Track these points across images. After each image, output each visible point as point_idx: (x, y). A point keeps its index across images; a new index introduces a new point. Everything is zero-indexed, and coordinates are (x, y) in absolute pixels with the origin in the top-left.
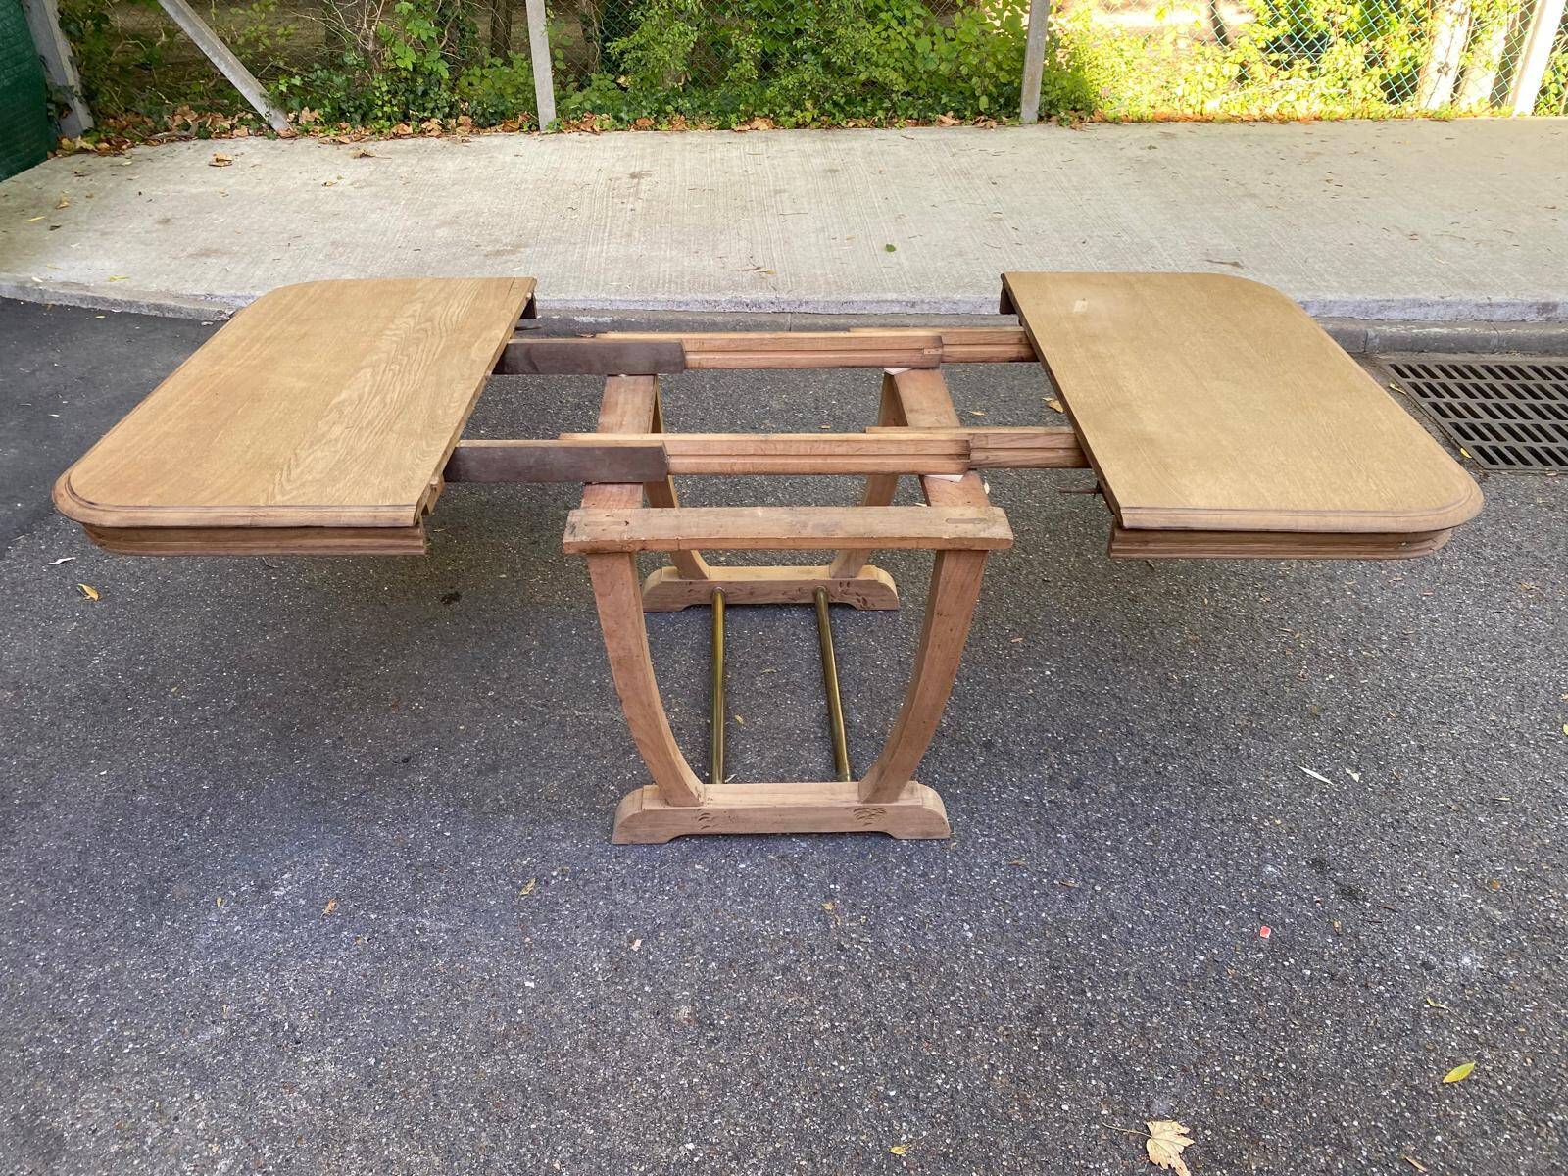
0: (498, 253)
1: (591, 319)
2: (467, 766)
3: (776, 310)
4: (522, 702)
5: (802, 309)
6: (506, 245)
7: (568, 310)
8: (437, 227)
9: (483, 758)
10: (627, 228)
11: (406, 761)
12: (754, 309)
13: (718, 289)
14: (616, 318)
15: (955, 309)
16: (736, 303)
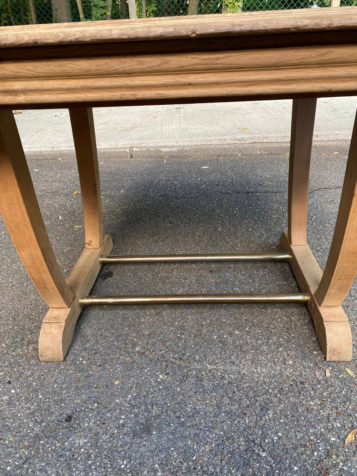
0: (125, 130)
1: (168, 150)
2: (123, 425)
3: (252, 141)
4: (163, 356)
5: (265, 141)
6: (128, 128)
7: (158, 146)
8: (99, 125)
9: (136, 416)
10: (178, 121)
11: (69, 419)
12: (242, 142)
13: (225, 135)
14: (180, 148)
15: (337, 138)
16: (234, 139)
